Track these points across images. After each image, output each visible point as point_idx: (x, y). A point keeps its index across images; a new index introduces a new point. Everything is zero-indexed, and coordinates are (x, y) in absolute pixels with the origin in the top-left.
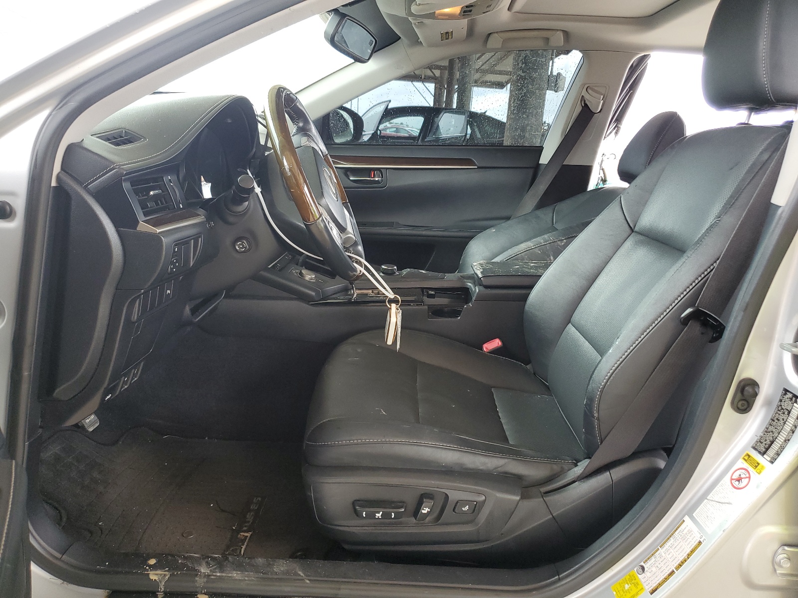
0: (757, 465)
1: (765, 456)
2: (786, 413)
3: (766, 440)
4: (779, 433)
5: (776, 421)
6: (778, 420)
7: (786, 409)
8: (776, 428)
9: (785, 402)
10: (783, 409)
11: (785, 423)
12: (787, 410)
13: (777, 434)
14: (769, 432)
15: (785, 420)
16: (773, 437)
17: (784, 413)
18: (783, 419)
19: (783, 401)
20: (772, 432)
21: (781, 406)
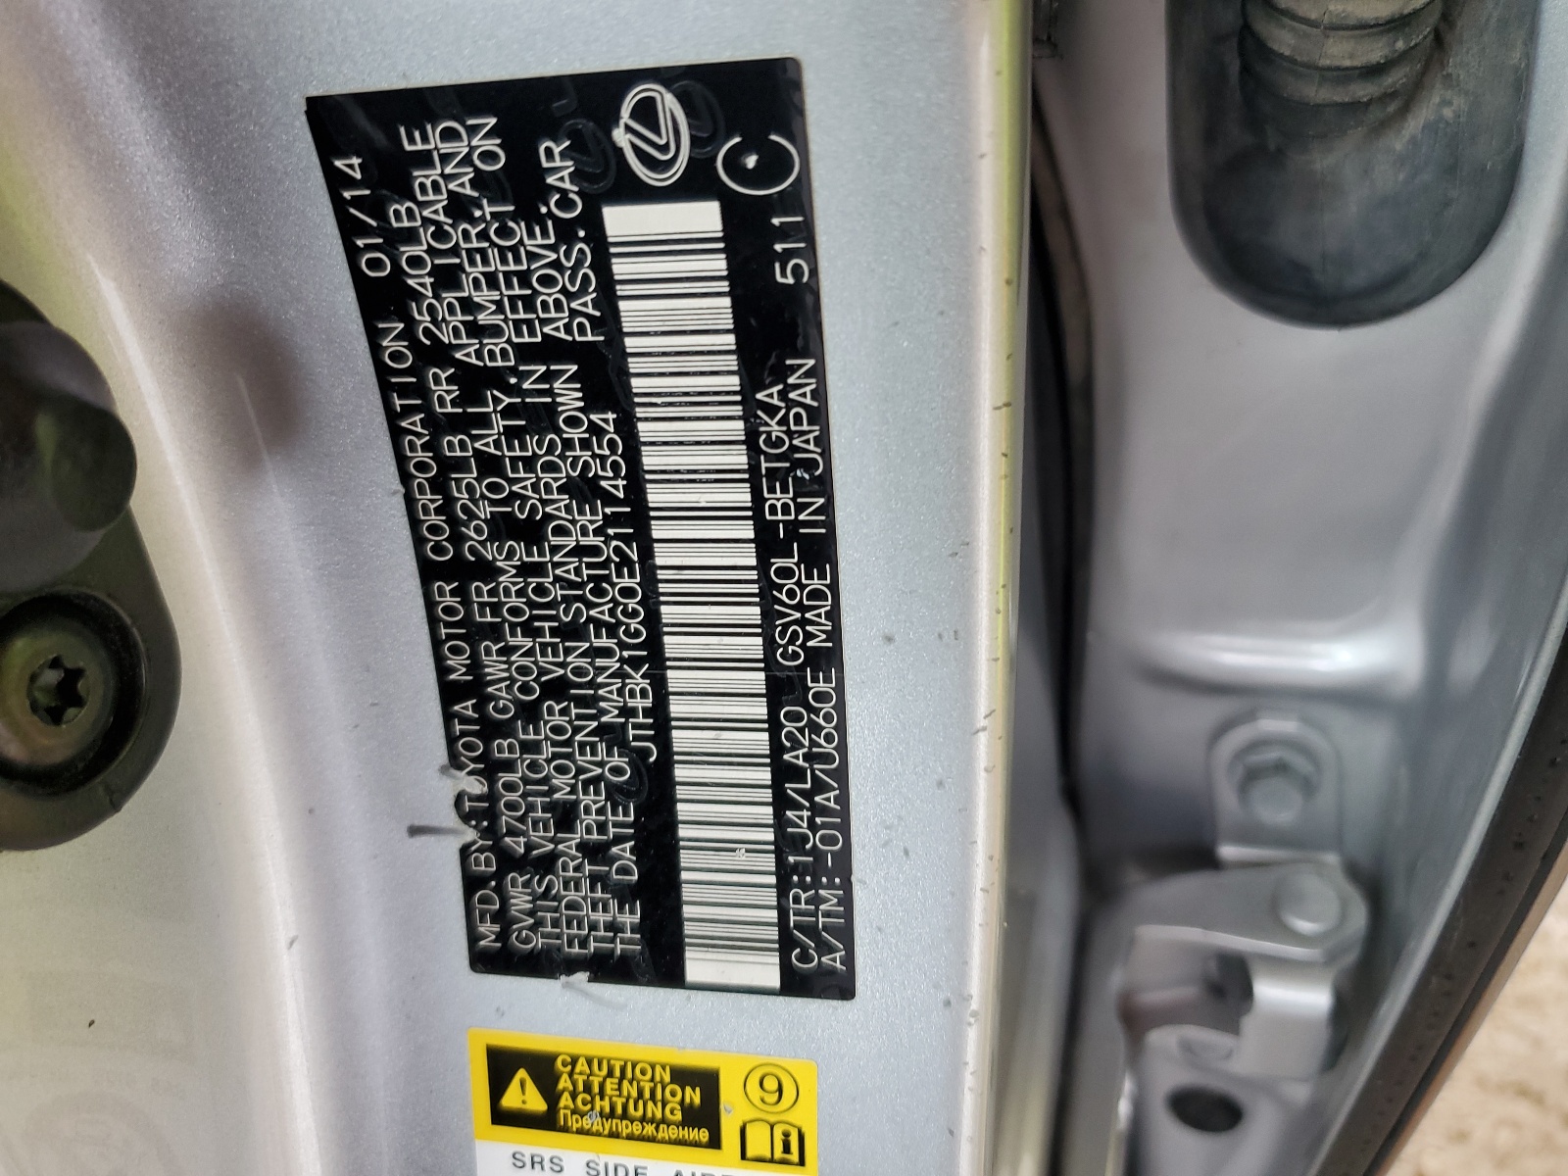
0: (694, 1096)
1: (698, 966)
2: (569, 398)
3: (565, 816)
4: (654, 660)
5: (508, 556)
6: (531, 532)
7: (525, 353)
8: (571, 632)
9: (447, 278)
10: (496, 378)
11: (637, 517)
12: (551, 350)
13: (638, 680)
14: (530, 713)
15: (617, 487)
16: (612, 735)
17: (543, 418)
18: (584, 490)
19: (420, 280)
20: (557, 689)
21: (440, 354)
